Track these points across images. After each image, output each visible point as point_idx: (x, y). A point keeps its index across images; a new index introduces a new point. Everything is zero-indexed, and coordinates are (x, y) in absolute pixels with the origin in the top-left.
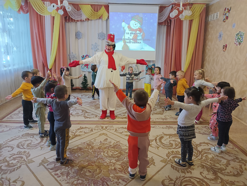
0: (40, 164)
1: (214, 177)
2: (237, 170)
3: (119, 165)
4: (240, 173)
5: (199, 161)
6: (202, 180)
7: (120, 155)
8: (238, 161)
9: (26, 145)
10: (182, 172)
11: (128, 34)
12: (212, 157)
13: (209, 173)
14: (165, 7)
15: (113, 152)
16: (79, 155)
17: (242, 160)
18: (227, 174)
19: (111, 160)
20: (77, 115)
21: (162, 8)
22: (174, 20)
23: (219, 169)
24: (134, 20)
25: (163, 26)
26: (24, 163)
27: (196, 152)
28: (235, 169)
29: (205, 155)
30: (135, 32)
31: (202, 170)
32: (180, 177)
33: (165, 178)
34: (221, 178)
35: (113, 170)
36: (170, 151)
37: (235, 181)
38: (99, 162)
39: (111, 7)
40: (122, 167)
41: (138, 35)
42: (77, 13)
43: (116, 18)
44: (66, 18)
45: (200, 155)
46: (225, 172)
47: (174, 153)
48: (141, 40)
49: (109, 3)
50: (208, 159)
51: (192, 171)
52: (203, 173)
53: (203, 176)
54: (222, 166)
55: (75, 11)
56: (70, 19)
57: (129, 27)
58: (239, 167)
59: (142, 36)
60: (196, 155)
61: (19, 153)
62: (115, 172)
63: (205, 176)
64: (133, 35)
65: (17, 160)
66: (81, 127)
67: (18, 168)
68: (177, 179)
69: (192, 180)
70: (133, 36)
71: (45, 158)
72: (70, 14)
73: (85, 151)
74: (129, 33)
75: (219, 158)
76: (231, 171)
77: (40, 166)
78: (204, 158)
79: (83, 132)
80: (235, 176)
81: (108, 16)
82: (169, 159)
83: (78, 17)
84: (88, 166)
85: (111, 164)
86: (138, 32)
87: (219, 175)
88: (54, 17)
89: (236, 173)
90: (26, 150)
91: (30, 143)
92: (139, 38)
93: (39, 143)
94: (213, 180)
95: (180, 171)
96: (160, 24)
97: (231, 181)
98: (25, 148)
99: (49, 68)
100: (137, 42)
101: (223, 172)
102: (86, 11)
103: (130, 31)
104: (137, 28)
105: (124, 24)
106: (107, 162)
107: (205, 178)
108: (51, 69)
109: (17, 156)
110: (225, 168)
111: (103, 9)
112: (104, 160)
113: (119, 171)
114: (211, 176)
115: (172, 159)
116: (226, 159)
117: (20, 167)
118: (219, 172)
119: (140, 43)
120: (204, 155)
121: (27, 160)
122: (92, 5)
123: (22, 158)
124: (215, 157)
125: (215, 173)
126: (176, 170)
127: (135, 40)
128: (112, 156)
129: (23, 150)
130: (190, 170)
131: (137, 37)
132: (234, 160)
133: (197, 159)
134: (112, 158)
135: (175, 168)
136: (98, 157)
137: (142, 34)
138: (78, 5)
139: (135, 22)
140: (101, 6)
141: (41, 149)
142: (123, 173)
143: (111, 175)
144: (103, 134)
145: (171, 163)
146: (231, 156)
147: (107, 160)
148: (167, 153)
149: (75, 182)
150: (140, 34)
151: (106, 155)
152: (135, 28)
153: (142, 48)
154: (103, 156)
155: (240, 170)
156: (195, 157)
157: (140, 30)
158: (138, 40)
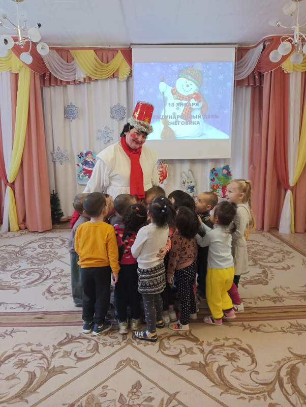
11: (173, 105)
21: (242, 51)
24: (185, 78)
25: (244, 88)
30: (186, 102)
39: (135, 51)
41: (194, 107)
42: (66, 67)
43: (146, 74)
44: (43, 77)
48: (199, 117)
49: (132, 44)
55: (62, 63)
56: (53, 80)
57: (174, 92)
59: (201, 109)
64: (182, 108)
66: (68, 335)
70: (184, 111)
72: (53, 70)
74: (175, 105)
79: (73, 353)
81: (129, 70)
83: (68, 76)
86: (193, 101)
88: (17, 75)
92: (196, 113)
96: (238, 83)
100: (191, 123)
102: (85, 62)
103: (177, 99)
104: (192, 93)
105: (163, 86)
111: (120, 57)
119: (198, 123)
122: (96, 50)
127: (187, 118)
131: (191, 112)
137: (201, 105)
138: (67, 50)
139: (188, 81)
140: (116, 50)
150: (197, 105)
152: (186, 94)
153: (203, 134)
157: (197, 96)
158: (194, 117)
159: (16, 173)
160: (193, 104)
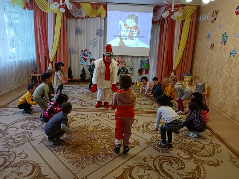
0: (41, 142)
1: (189, 157)
2: (210, 153)
3: (108, 145)
4: (212, 155)
5: (179, 144)
6: (178, 159)
7: (110, 137)
8: (213, 145)
9: (29, 127)
10: (162, 152)
11: (125, 31)
12: (190, 141)
13: (186, 154)
14: (159, 7)
15: (105, 134)
16: (75, 136)
17: (217, 144)
18: (201, 155)
19: (102, 141)
20: (75, 103)
21: (156, 9)
22: (167, 20)
23: (194, 151)
25: (157, 25)
26: (28, 141)
27: (177, 137)
28: (208, 152)
29: (185, 139)
30: (131, 30)
31: (179, 151)
32: (159, 156)
33: (147, 156)
34: (195, 158)
35: (103, 148)
36: (154, 135)
37: (206, 161)
38: (92, 142)
39: (109, 6)
40: (111, 146)
41: (134, 32)
42: (77, 11)
43: (113, 16)
44: (67, 15)
45: (180, 140)
46: (199, 154)
47: (157, 137)
48: (136, 37)
49: (108, 3)
50: (187, 143)
51: (171, 152)
52: (180, 154)
53: (180, 156)
54: (198, 149)
55: (76, 9)
56: (71, 16)
57: (126, 25)
58: (212, 150)
59: (137, 33)
60: (176, 139)
61: (22, 133)
62: (105, 150)
63: (182, 156)
65: (21, 138)
66: (77, 114)
67: (22, 144)
68: (157, 157)
69: (169, 158)
70: (129, 34)
71: (45, 137)
72: (72, 12)
73: (80, 133)
75: (196, 143)
76: (205, 153)
77: (40, 143)
78: (183, 142)
79: (79, 117)
80: (207, 156)
81: (106, 14)
82: (152, 142)
83: (78, 15)
84: (82, 144)
85: (102, 144)
86: (133, 30)
87: (194, 155)
88: (56, 14)
89: (209, 154)
90: (29, 131)
91: (32, 125)
92: (135, 35)
93: (40, 125)
94: (187, 159)
95: (160, 151)
96: (154, 23)
97: (202, 161)
98: (28, 129)
99: (51, 60)
100: (132, 39)
101: (198, 153)
102: (86, 9)
103: (126, 28)
104: (133, 26)
105: (120, 22)
106: (99, 142)
107: (181, 157)
108: (52, 62)
109: (22, 135)
110: (200, 151)
111: (102, 7)
112: (96, 141)
113: (108, 149)
114: (186, 156)
115: (155, 142)
116: (202, 144)
117: (24, 143)
118: (194, 154)
119: (136, 40)
120: (183, 140)
121: (29, 138)
122: (91, 4)
123: (26, 136)
124: (193, 142)
125: (190, 154)
126: (157, 150)
127: (131, 37)
128: (103, 138)
129: (26, 131)
130: (169, 151)
131: (132, 34)
132: (209, 145)
133: (176, 142)
134: (103, 139)
135: (156, 149)
136: (91, 138)
137: (137, 31)
138: (78, 3)
139: (132, 20)
140: (101, 4)
141: (41, 130)
142: (112, 151)
143: (101, 152)
144: (97, 120)
145: (153, 145)
146: (208, 142)
147: (99, 141)
148: (151, 137)
149: (70, 157)
150: (135, 31)
151: (98, 136)
152: (131, 26)
153: (137, 45)
154: (96, 137)
155: (212, 152)
156: (175, 141)
157: (136, 28)
158: (134, 37)
159: (54, 57)
160: (134, 31)
